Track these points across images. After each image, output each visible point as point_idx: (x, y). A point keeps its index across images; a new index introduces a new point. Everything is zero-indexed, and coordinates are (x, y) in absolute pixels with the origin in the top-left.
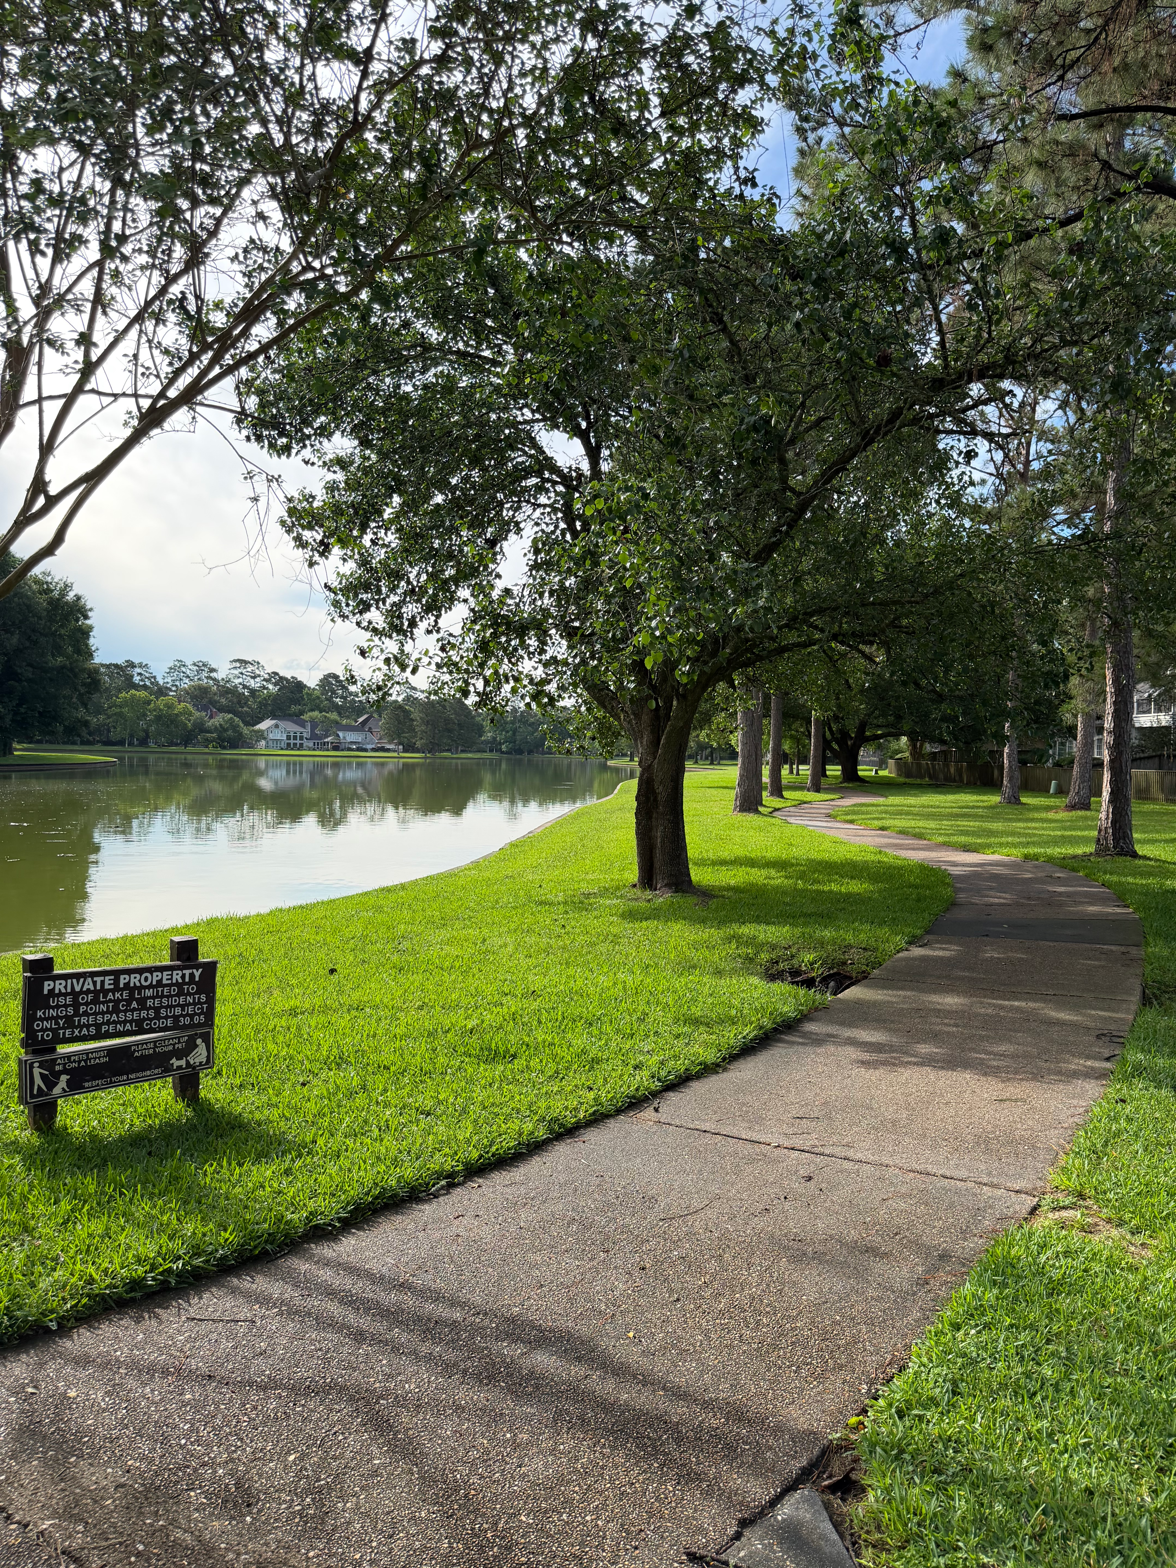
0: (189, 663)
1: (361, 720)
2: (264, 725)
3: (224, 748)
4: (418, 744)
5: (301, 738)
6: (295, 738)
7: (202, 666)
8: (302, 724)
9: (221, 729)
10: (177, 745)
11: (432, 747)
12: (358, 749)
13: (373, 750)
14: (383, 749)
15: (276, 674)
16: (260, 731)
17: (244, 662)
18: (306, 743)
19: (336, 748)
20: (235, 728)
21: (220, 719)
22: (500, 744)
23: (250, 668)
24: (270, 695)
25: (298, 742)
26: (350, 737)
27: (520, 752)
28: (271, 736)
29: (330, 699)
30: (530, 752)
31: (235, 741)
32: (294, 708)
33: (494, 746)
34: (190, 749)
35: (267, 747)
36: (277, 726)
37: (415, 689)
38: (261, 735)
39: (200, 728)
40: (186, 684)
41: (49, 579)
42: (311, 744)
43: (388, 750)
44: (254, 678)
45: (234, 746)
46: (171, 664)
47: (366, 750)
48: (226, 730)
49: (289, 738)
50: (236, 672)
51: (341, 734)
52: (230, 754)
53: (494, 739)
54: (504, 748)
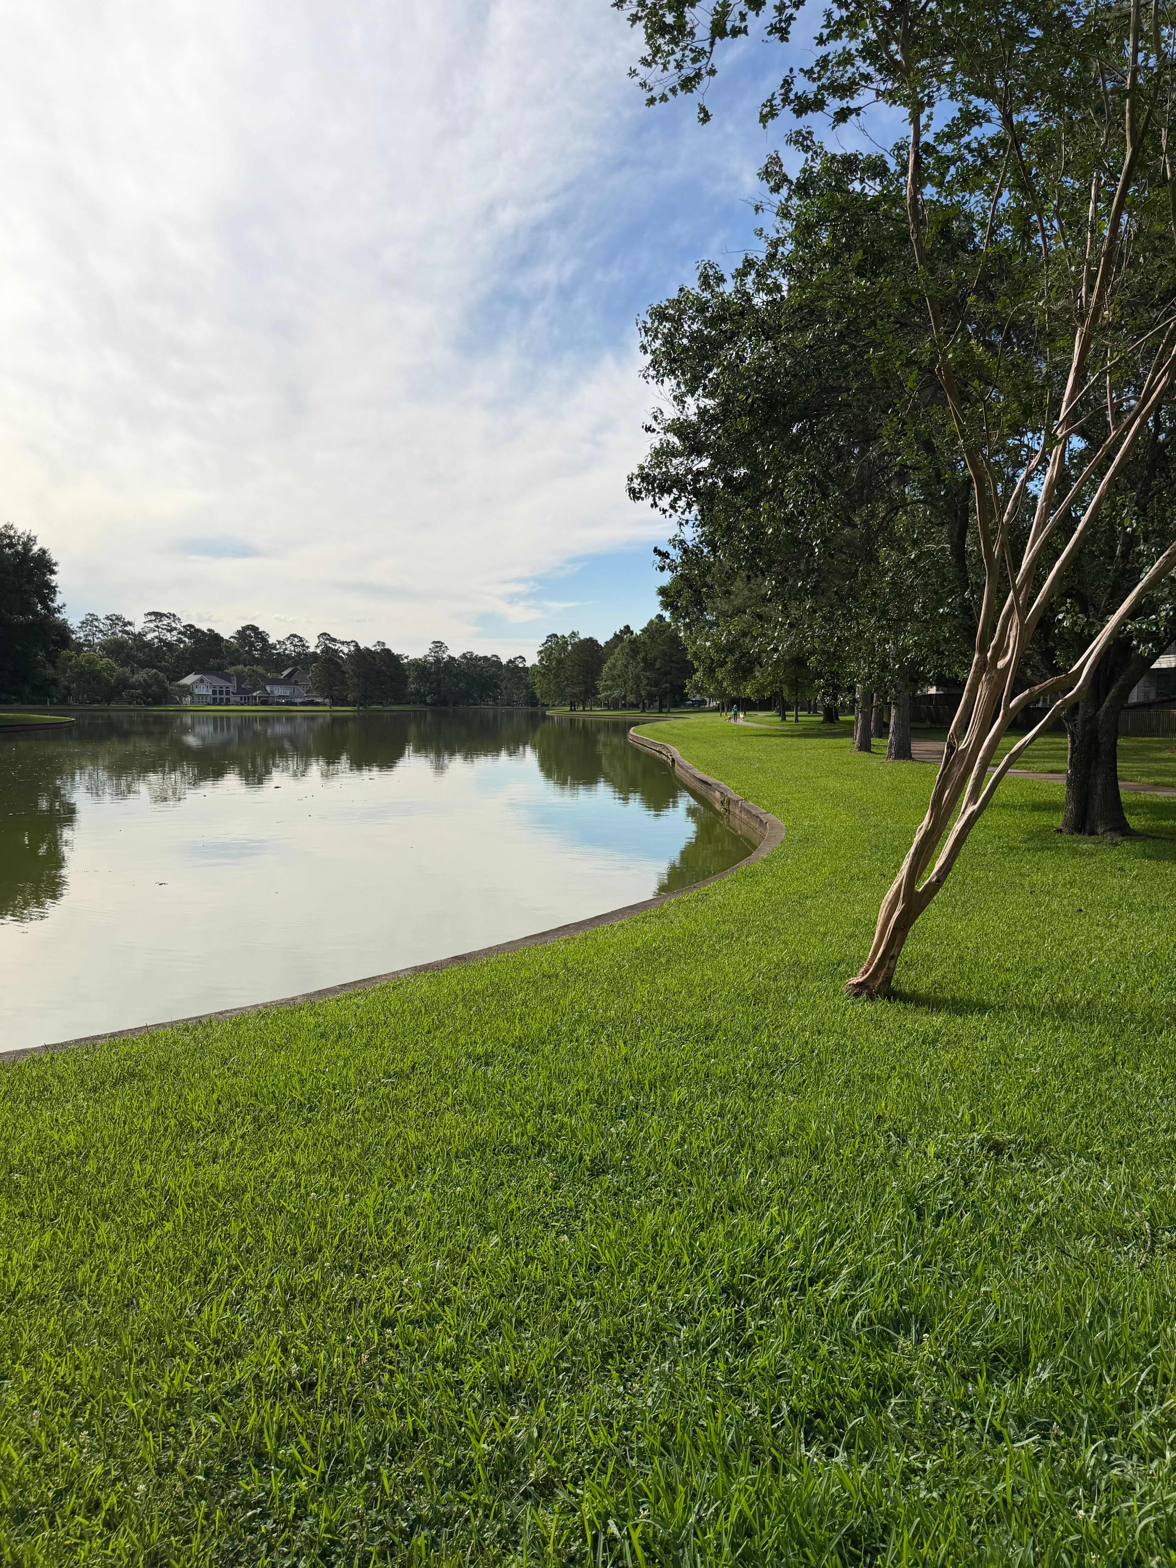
0: (101, 617)
1: (285, 673)
2: (189, 680)
3: (149, 704)
4: (350, 697)
5: (228, 693)
6: (221, 693)
7: (115, 620)
8: (228, 678)
9: (146, 685)
10: (98, 702)
11: (364, 700)
12: (287, 704)
13: (303, 704)
14: (312, 703)
15: (191, 626)
16: (185, 686)
17: (158, 615)
18: (233, 698)
19: (264, 703)
20: (160, 683)
21: (142, 675)
22: (425, 696)
23: (166, 621)
24: (186, 649)
25: (224, 696)
26: (278, 691)
27: (445, 703)
28: (196, 691)
29: (249, 652)
30: (455, 703)
31: (162, 697)
32: (213, 662)
33: (419, 698)
34: (113, 706)
35: (192, 702)
36: (202, 681)
37: (334, 640)
38: (187, 690)
39: (124, 684)
40: (98, 638)
41: (12, 533)
42: (238, 699)
43: (318, 704)
44: (170, 631)
45: (157, 701)
46: (83, 618)
47: (295, 704)
48: (150, 686)
49: (214, 692)
50: (152, 625)
51: (268, 688)
52: (156, 710)
53: (418, 690)
54: (428, 699)
